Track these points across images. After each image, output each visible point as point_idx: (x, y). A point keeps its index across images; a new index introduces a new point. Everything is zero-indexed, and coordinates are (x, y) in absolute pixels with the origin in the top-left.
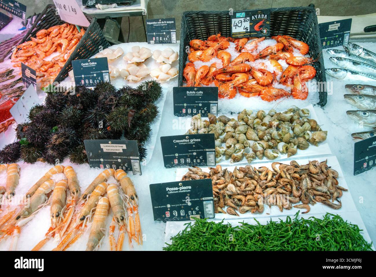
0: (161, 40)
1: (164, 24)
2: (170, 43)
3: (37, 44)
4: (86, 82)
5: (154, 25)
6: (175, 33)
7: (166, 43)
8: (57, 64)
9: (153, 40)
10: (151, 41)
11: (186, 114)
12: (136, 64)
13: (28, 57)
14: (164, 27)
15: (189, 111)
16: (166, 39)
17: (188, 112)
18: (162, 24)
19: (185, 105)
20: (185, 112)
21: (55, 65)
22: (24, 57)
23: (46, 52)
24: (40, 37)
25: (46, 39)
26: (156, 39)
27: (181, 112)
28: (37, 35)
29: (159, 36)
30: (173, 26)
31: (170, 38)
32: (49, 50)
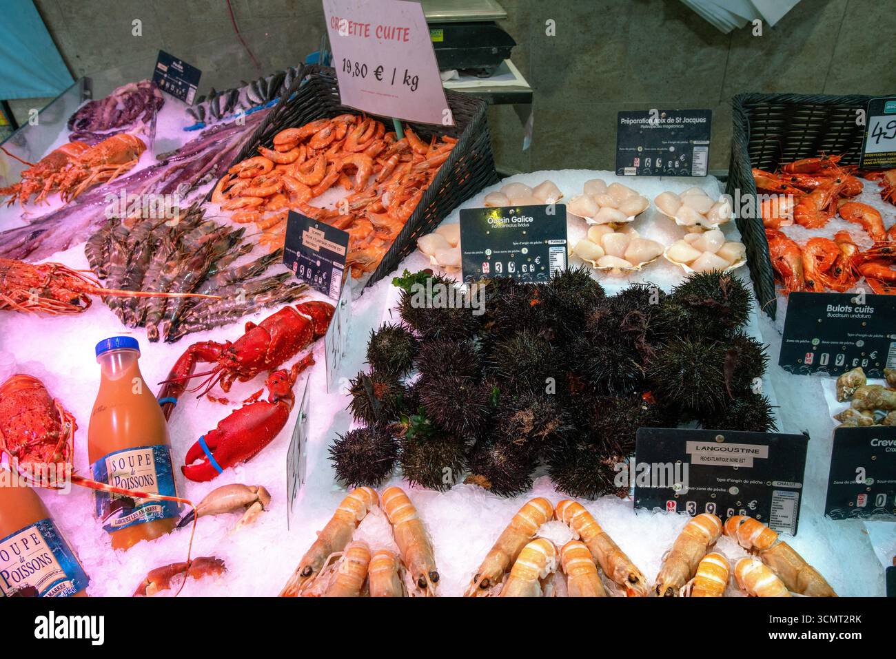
0: (658, 165)
1: (675, 124)
2: (685, 175)
3: (276, 164)
4: (497, 268)
5: (642, 126)
6: (707, 148)
7: (672, 174)
8: (363, 217)
9: (632, 166)
10: (626, 169)
11: (815, 368)
12: (613, 228)
13: (264, 198)
14: (673, 133)
15: (825, 359)
16: (674, 165)
17: (821, 363)
18: (666, 124)
19: (816, 342)
20: (811, 363)
21: (356, 222)
22: (254, 196)
23: (312, 187)
24: (286, 148)
25: (300, 153)
26: (642, 163)
27: (800, 361)
28: (276, 141)
29: (654, 156)
30: (703, 132)
31: (689, 160)
32: (321, 180)
